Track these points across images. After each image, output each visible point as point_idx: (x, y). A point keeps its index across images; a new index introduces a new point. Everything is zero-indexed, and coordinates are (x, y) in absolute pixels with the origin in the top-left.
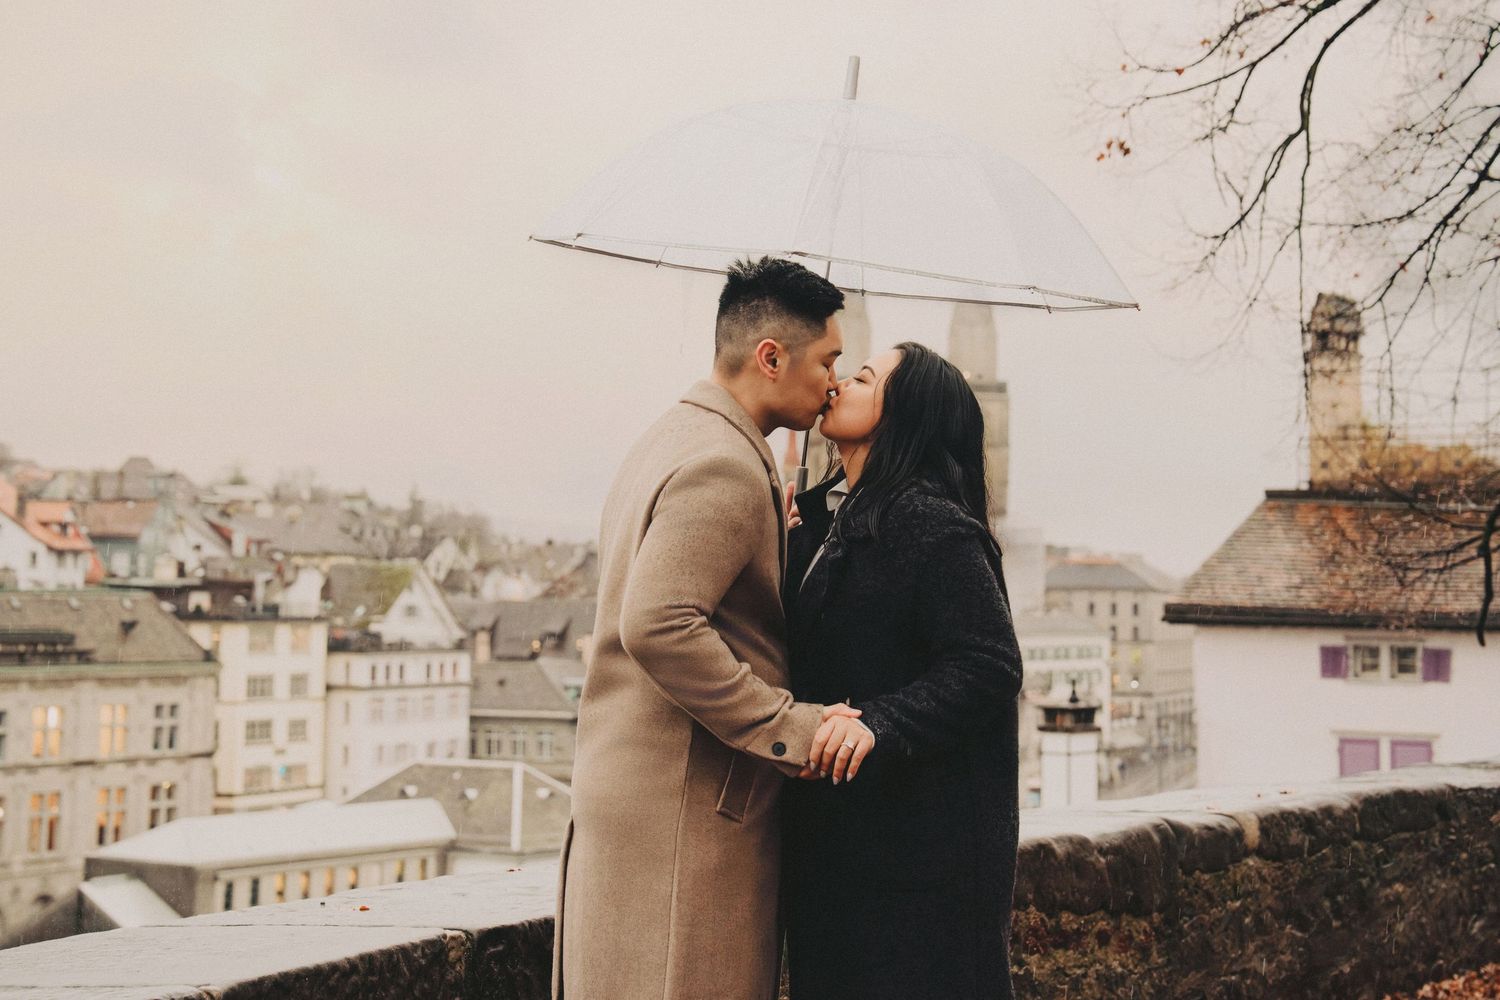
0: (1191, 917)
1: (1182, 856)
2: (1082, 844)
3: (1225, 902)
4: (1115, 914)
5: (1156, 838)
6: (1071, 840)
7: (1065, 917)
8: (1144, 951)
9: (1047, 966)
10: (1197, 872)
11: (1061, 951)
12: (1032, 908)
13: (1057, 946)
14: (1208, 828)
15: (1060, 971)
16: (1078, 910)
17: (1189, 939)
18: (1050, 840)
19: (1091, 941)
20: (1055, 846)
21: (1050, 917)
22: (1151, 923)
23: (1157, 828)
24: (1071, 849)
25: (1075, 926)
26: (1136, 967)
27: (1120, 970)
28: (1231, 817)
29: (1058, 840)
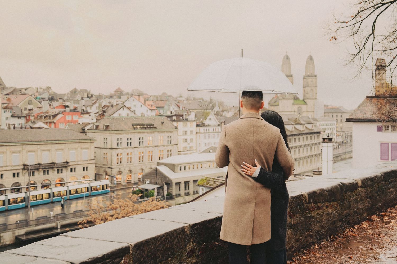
0: (346, 200)
1: (344, 190)
2: (323, 190)
3: (354, 197)
4: (330, 202)
5: (339, 187)
6: (320, 190)
7: (319, 204)
8: (336, 208)
9: (315, 213)
10: (348, 193)
11: (318, 210)
12: (312, 203)
13: (317, 209)
14: (350, 183)
15: (318, 214)
16: (322, 202)
17: (346, 204)
18: (316, 190)
19: (325, 208)
20: (317, 191)
21: (316, 204)
22: (337, 203)
23: (339, 185)
24: (320, 192)
25: (321, 205)
26: (334, 211)
27: (331, 212)
28: (355, 180)
29: (317, 190)
